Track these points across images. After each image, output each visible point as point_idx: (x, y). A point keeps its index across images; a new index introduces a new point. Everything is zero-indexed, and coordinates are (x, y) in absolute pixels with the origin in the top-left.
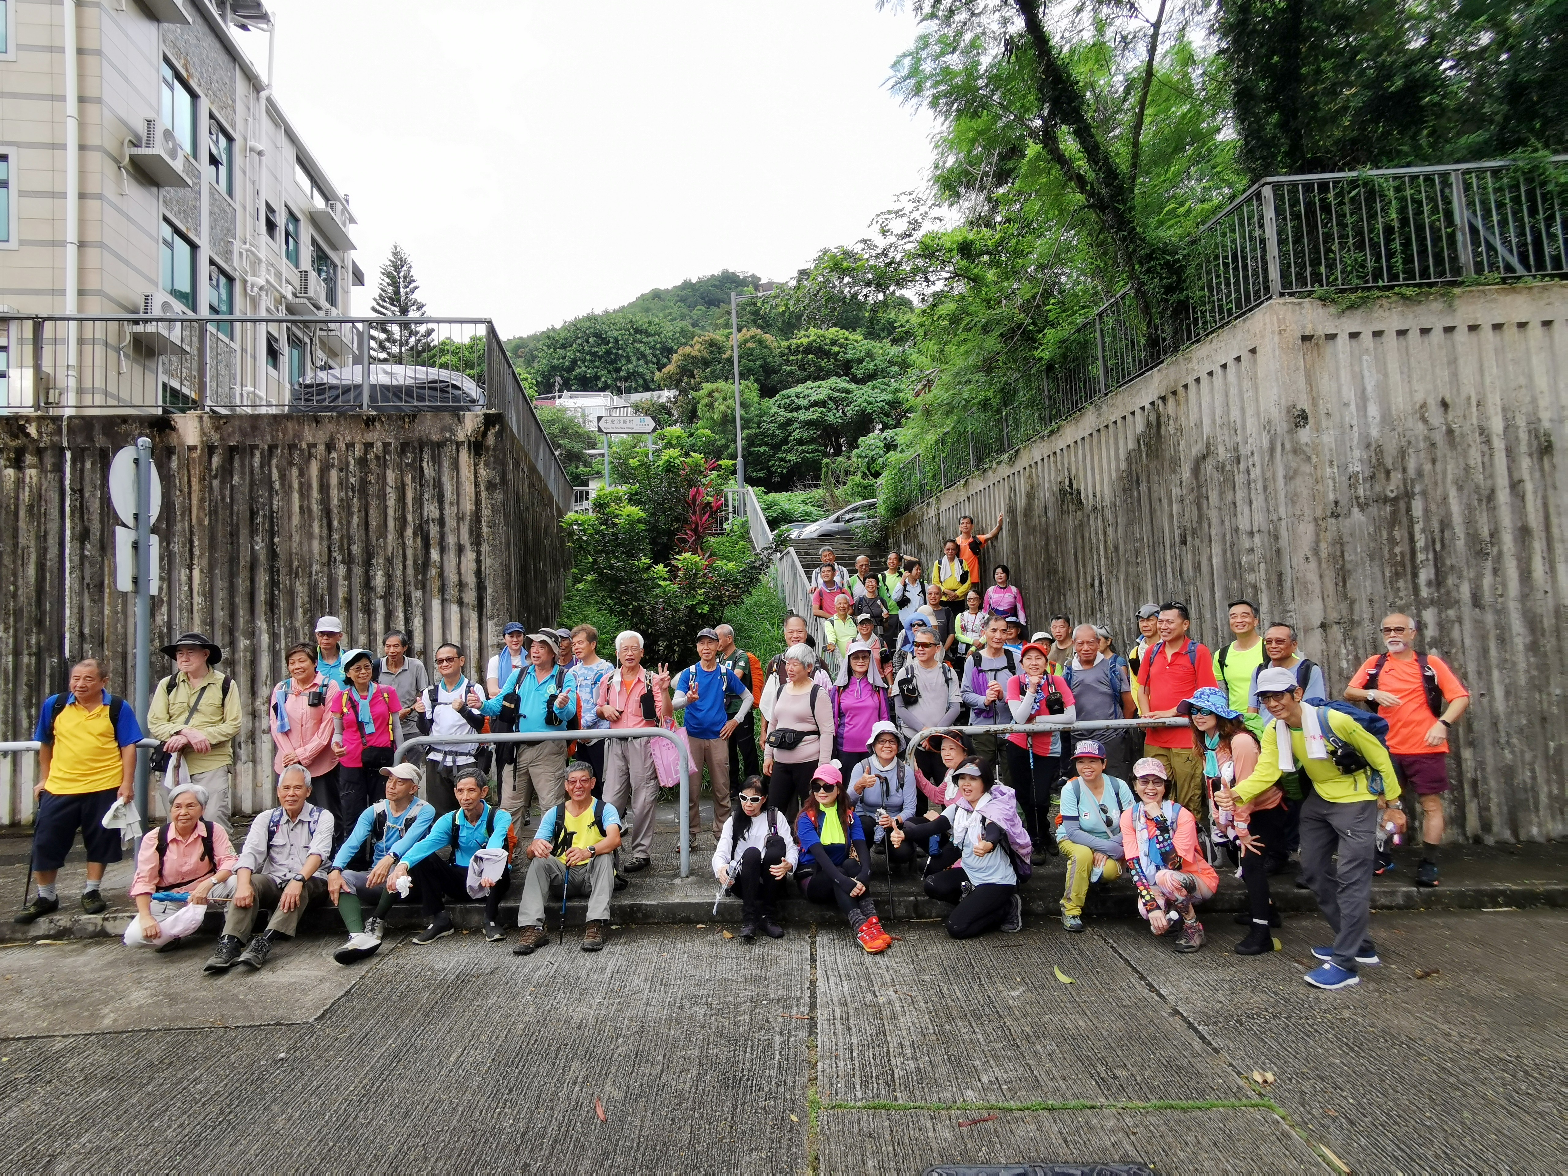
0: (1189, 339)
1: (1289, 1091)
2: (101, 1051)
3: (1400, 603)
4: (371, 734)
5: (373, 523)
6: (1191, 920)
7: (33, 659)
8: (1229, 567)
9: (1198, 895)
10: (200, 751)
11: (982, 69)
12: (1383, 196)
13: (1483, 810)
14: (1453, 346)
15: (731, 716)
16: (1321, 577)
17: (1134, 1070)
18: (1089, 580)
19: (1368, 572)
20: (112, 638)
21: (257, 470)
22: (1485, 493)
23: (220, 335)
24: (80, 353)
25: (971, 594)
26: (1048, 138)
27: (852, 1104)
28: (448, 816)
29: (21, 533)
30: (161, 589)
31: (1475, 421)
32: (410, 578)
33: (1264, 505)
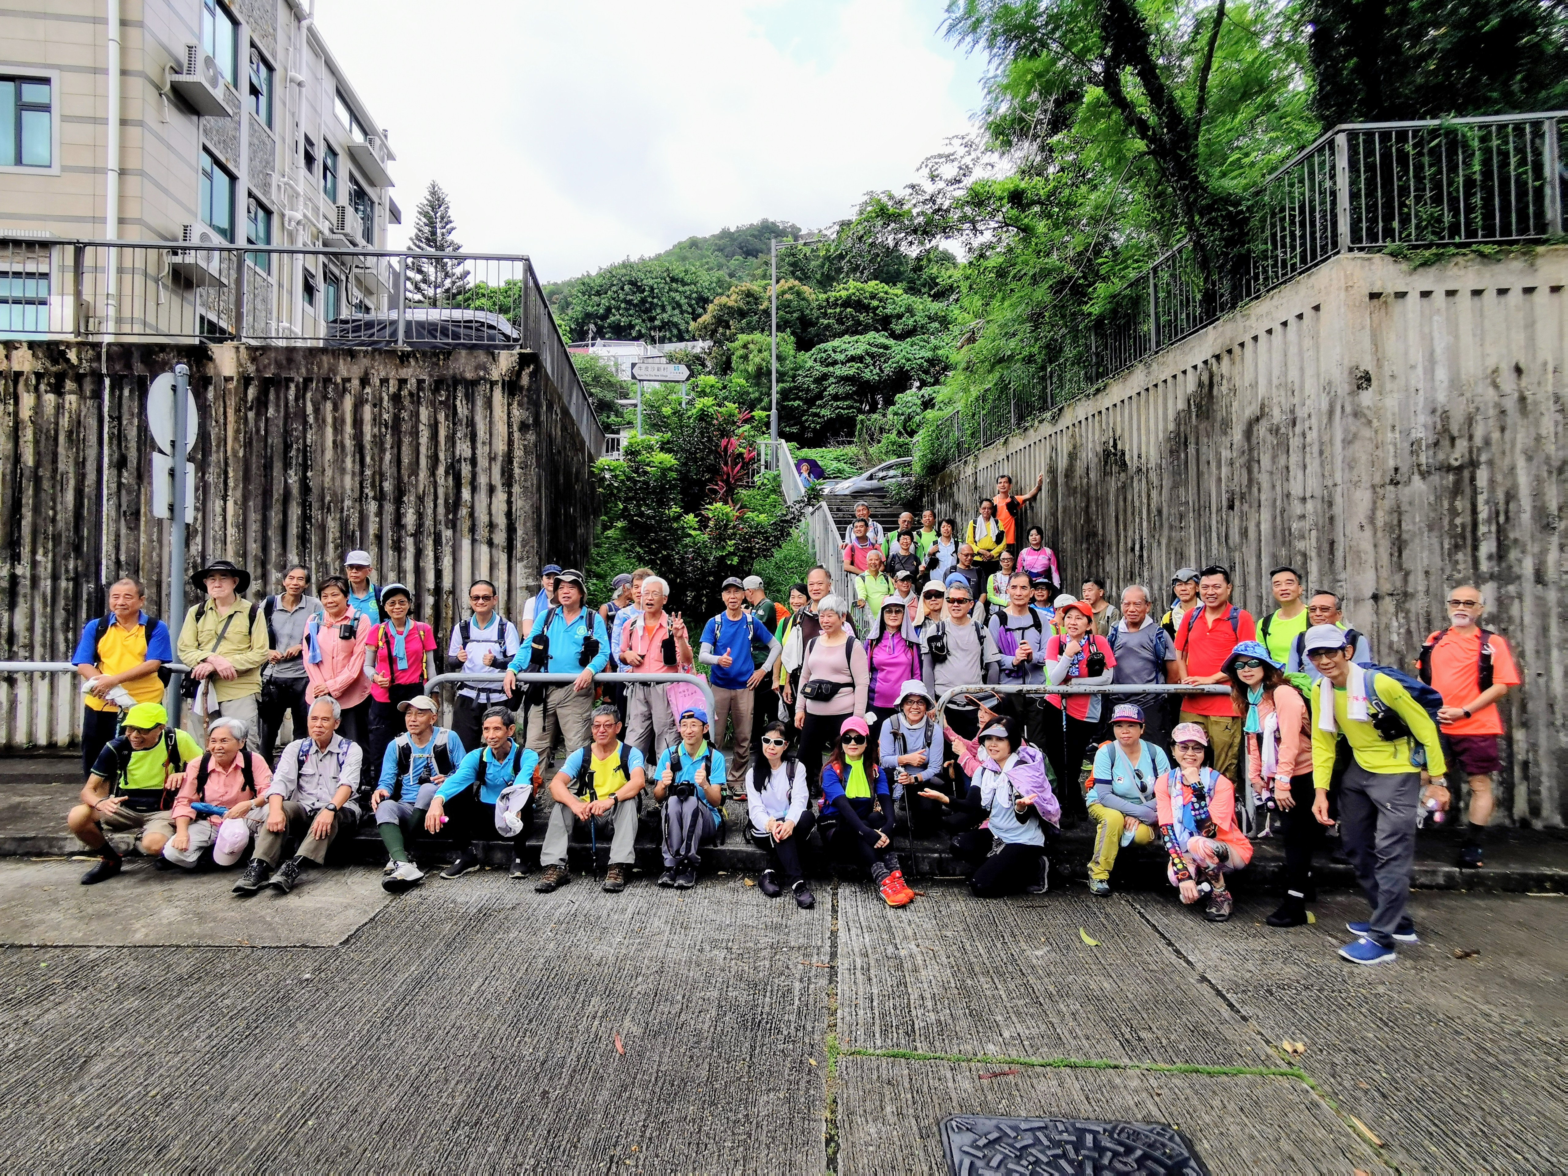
0: (1248, 294)
1: (1319, 1061)
2: (132, 963)
4: (404, 670)
5: (406, 461)
6: (1220, 888)
7: (71, 584)
8: (1279, 534)
9: (1230, 864)
10: (227, 678)
12: (1466, 146)
13: (1534, 793)
14: (1532, 309)
15: (758, 666)
16: (1375, 546)
17: (1159, 1033)
18: (1129, 544)
19: (1426, 543)
20: (147, 566)
21: (292, 403)
22: (1556, 464)
23: (258, 270)
24: (120, 281)
25: (1005, 555)
26: (1111, 83)
27: (871, 1051)
28: (476, 752)
29: (60, 458)
30: (196, 519)
31: (1550, 388)
32: (441, 517)
33: (1319, 470)
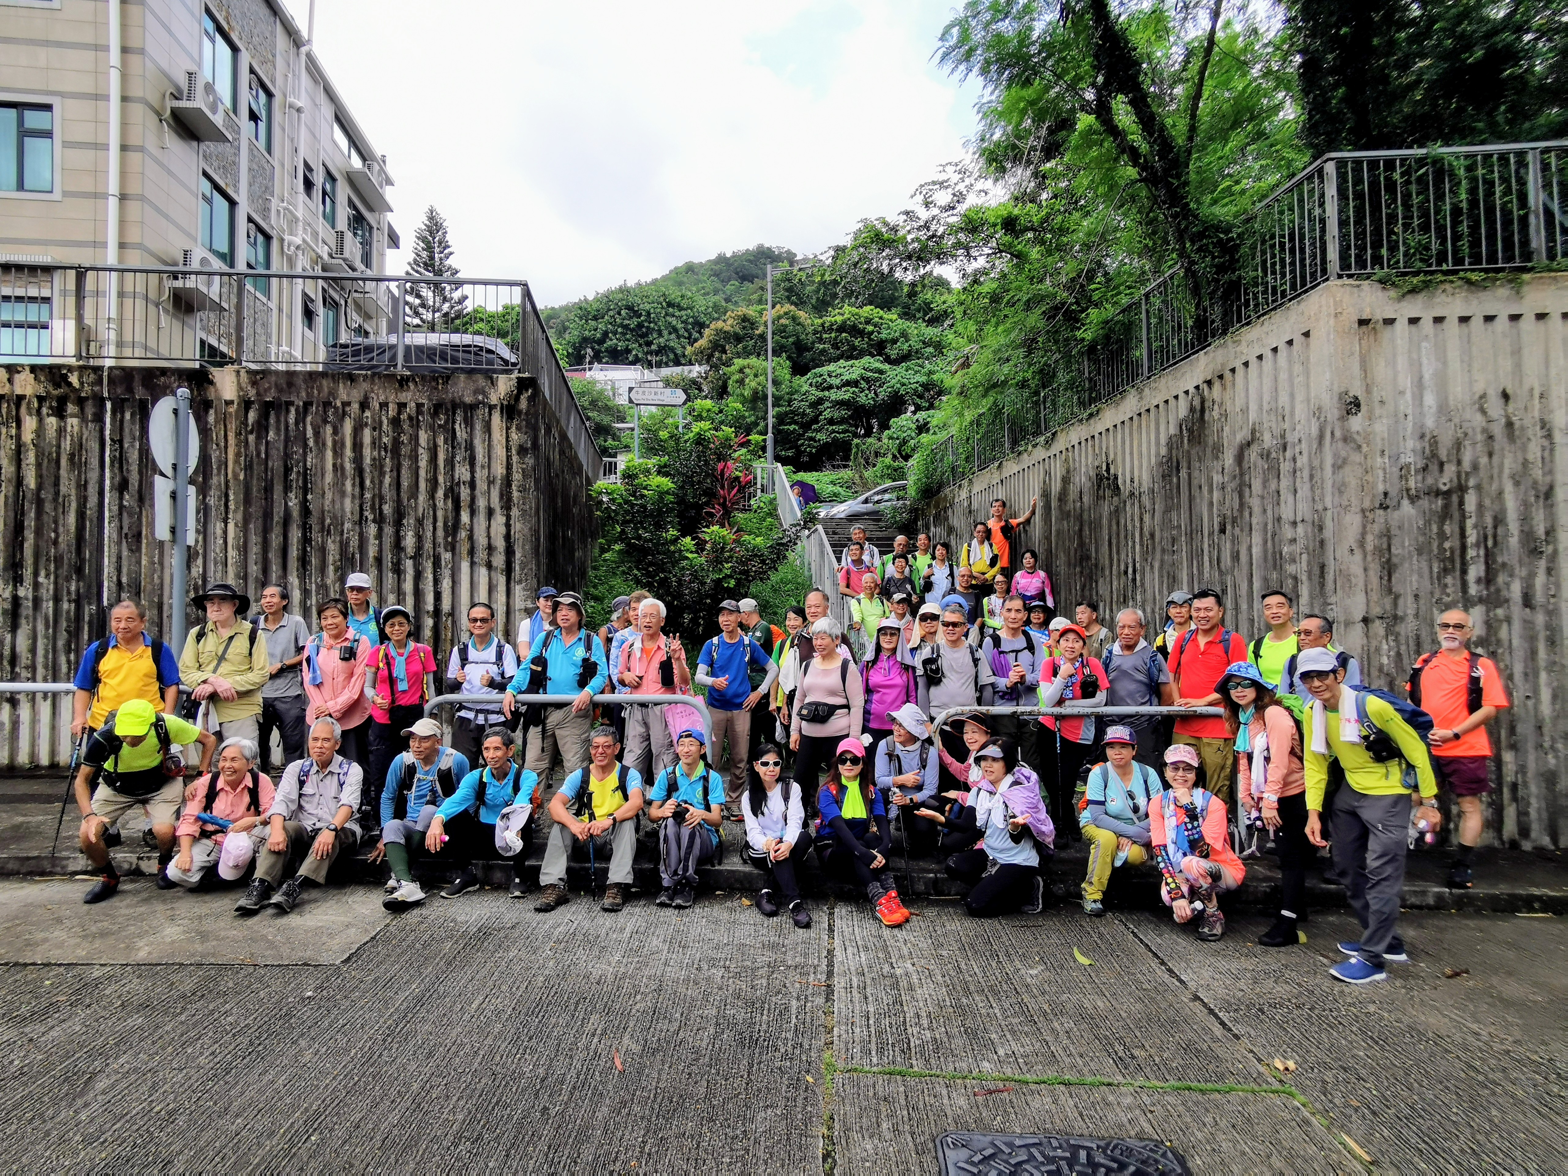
0: (1239, 320)
1: (1310, 1079)
2: (136, 981)
3: (1446, 599)
4: (404, 692)
5: (405, 484)
6: (1212, 908)
7: (73, 605)
8: (1270, 557)
9: (1223, 884)
10: (227, 699)
11: (1035, 35)
12: (1452, 175)
13: (1522, 814)
14: (1518, 336)
15: (755, 688)
16: (1365, 570)
17: (1153, 1051)
18: (1122, 567)
19: (1415, 567)
20: (149, 587)
21: (292, 426)
22: (1543, 489)
23: (258, 295)
24: (121, 305)
25: (999, 578)
26: (1103, 110)
27: (867, 1068)
28: (476, 773)
29: (62, 481)
30: (197, 541)
31: (1536, 414)
32: (440, 539)
33: (1309, 494)
